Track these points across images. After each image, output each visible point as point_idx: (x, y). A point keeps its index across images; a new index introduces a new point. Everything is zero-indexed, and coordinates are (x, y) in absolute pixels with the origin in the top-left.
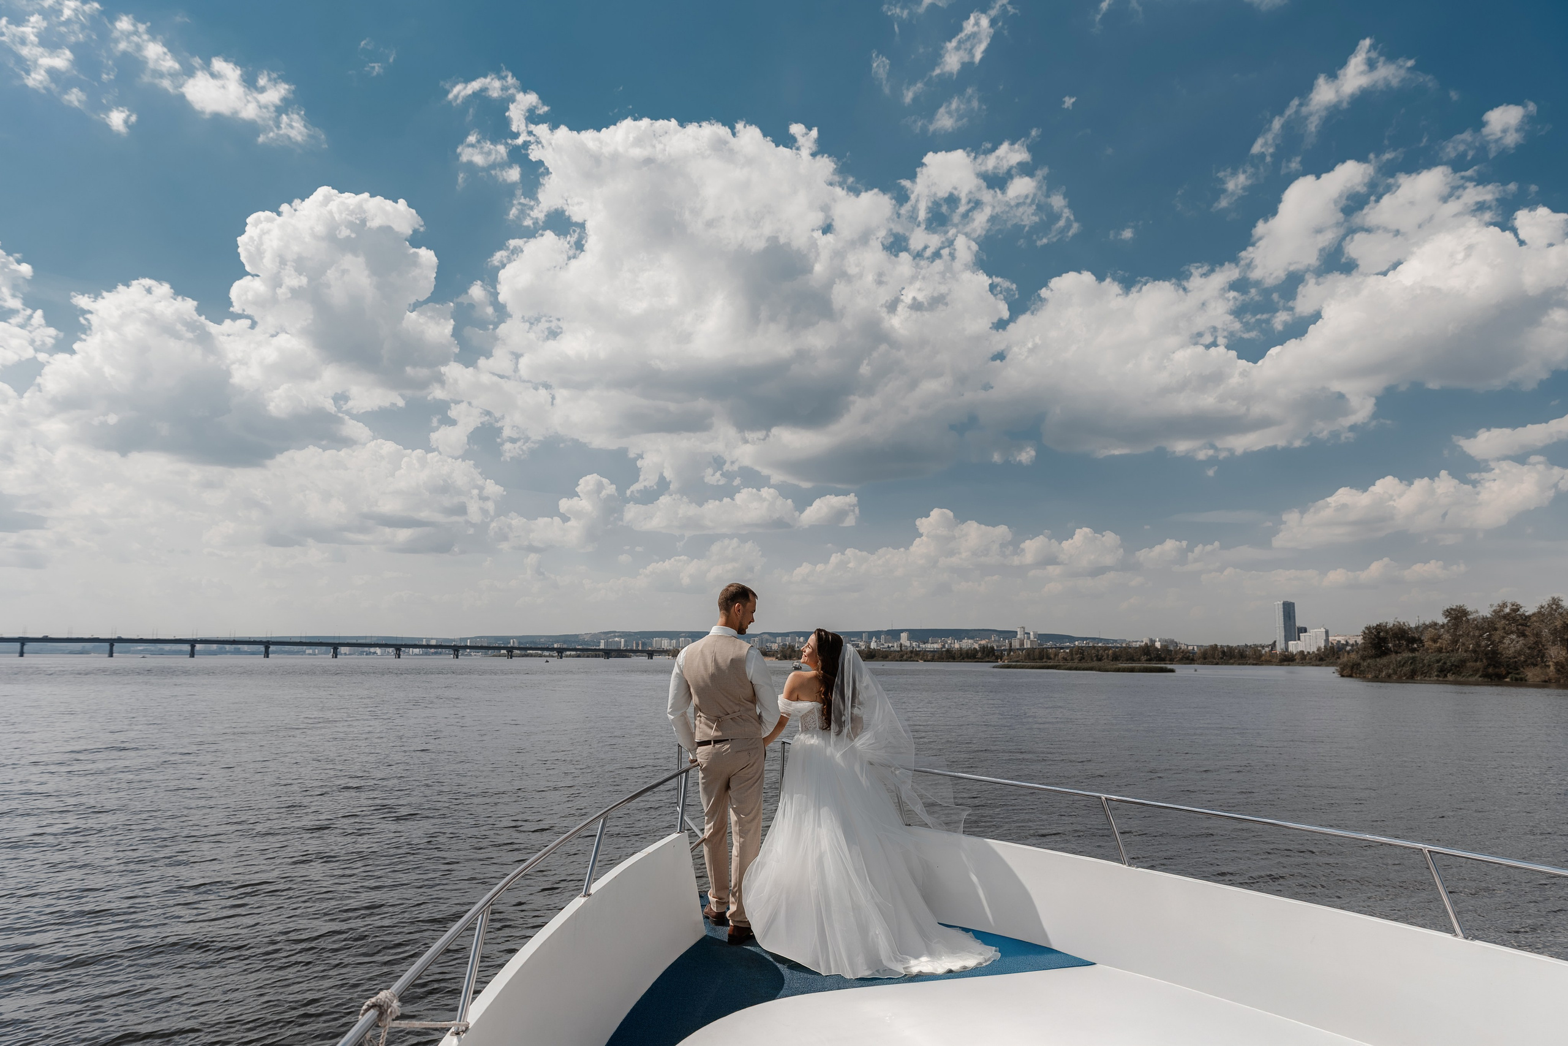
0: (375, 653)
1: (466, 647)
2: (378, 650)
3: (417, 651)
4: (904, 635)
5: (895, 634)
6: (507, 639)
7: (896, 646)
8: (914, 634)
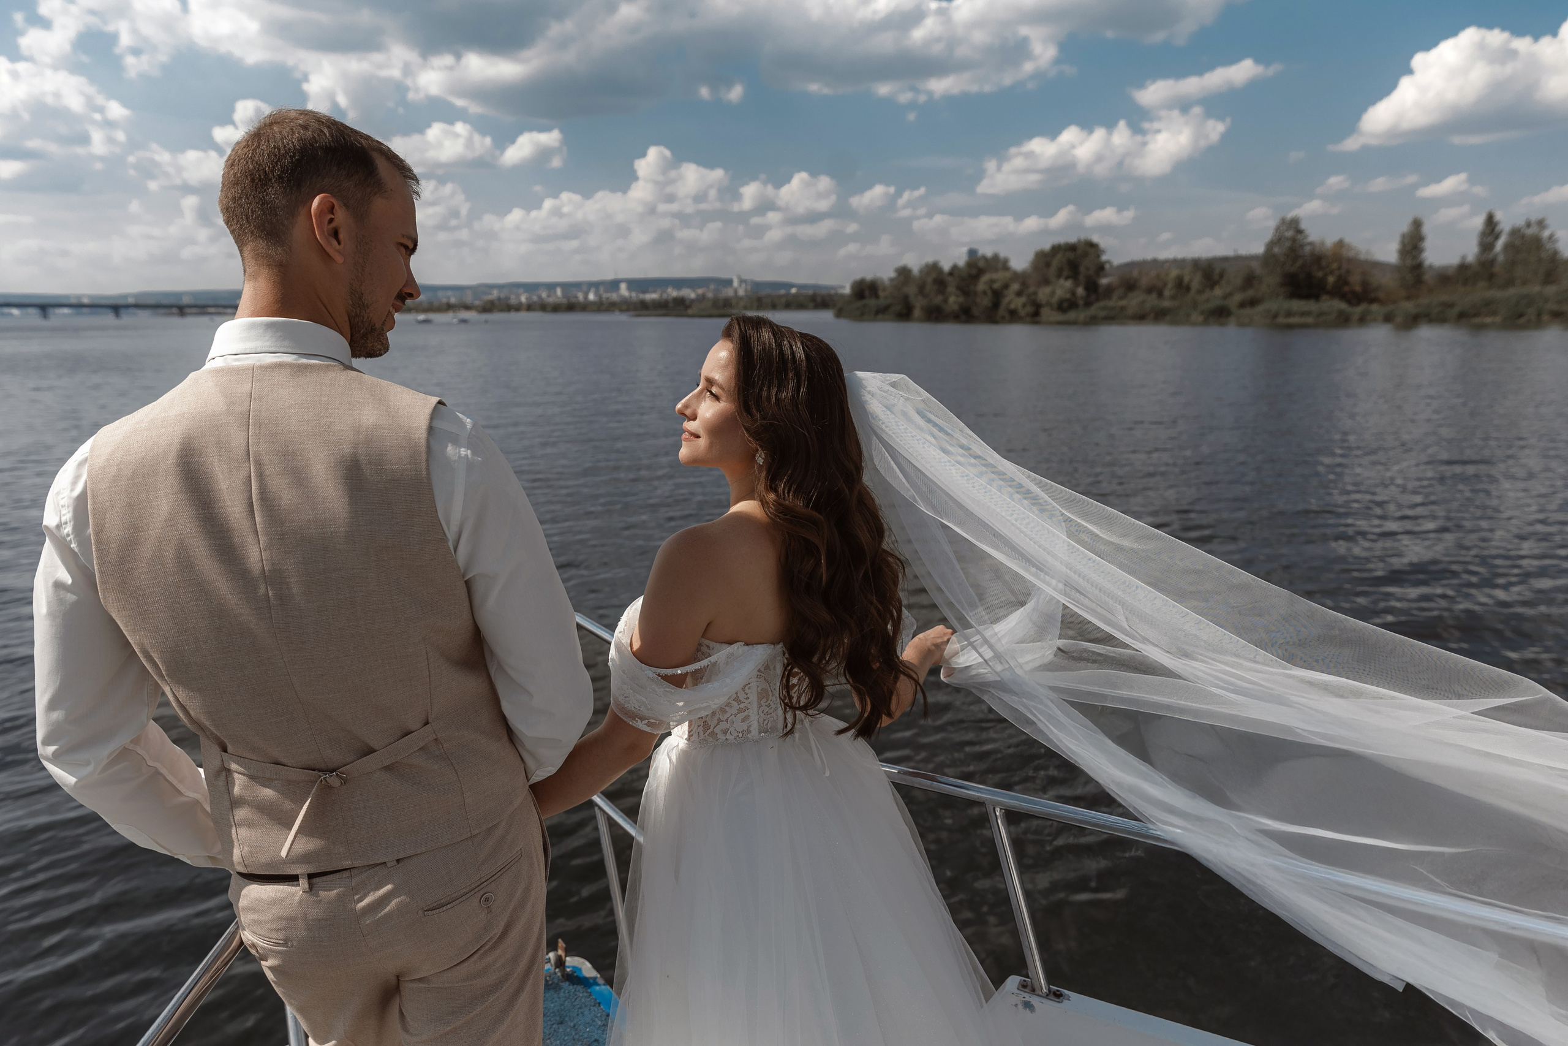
0: (11, 315)
1: (127, 306)
2: (15, 311)
3: (66, 311)
4: (623, 286)
5: (614, 284)
6: (179, 295)
7: (614, 297)
8: (633, 284)
